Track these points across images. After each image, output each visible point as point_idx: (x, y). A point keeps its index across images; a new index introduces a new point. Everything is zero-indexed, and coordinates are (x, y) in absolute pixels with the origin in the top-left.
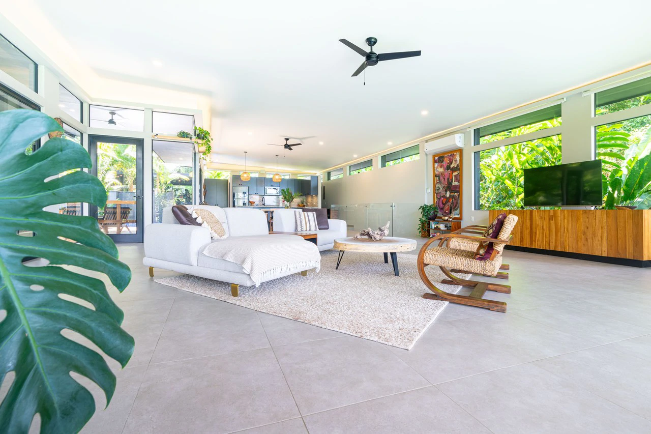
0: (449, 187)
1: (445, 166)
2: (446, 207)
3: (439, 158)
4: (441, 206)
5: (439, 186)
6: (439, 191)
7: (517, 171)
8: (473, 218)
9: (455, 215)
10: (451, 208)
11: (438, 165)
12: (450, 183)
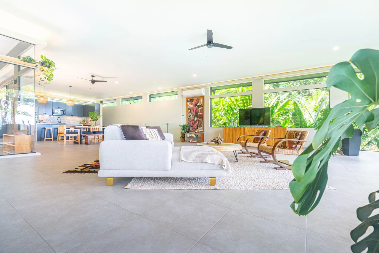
0: (196, 115)
1: (194, 104)
2: (195, 125)
3: (190, 100)
4: (192, 125)
5: (190, 114)
6: (190, 117)
7: (222, 109)
8: (210, 131)
9: (200, 129)
10: (198, 126)
11: (190, 104)
12: (197, 114)
